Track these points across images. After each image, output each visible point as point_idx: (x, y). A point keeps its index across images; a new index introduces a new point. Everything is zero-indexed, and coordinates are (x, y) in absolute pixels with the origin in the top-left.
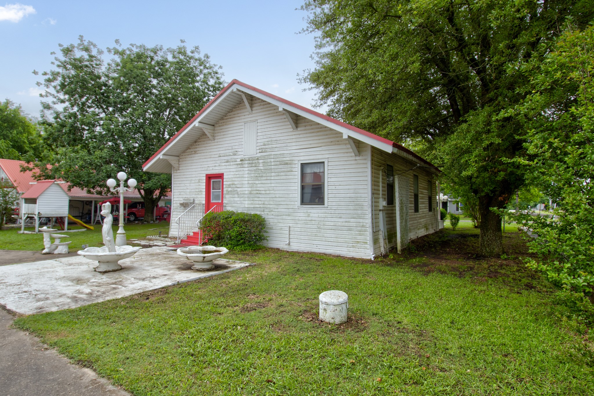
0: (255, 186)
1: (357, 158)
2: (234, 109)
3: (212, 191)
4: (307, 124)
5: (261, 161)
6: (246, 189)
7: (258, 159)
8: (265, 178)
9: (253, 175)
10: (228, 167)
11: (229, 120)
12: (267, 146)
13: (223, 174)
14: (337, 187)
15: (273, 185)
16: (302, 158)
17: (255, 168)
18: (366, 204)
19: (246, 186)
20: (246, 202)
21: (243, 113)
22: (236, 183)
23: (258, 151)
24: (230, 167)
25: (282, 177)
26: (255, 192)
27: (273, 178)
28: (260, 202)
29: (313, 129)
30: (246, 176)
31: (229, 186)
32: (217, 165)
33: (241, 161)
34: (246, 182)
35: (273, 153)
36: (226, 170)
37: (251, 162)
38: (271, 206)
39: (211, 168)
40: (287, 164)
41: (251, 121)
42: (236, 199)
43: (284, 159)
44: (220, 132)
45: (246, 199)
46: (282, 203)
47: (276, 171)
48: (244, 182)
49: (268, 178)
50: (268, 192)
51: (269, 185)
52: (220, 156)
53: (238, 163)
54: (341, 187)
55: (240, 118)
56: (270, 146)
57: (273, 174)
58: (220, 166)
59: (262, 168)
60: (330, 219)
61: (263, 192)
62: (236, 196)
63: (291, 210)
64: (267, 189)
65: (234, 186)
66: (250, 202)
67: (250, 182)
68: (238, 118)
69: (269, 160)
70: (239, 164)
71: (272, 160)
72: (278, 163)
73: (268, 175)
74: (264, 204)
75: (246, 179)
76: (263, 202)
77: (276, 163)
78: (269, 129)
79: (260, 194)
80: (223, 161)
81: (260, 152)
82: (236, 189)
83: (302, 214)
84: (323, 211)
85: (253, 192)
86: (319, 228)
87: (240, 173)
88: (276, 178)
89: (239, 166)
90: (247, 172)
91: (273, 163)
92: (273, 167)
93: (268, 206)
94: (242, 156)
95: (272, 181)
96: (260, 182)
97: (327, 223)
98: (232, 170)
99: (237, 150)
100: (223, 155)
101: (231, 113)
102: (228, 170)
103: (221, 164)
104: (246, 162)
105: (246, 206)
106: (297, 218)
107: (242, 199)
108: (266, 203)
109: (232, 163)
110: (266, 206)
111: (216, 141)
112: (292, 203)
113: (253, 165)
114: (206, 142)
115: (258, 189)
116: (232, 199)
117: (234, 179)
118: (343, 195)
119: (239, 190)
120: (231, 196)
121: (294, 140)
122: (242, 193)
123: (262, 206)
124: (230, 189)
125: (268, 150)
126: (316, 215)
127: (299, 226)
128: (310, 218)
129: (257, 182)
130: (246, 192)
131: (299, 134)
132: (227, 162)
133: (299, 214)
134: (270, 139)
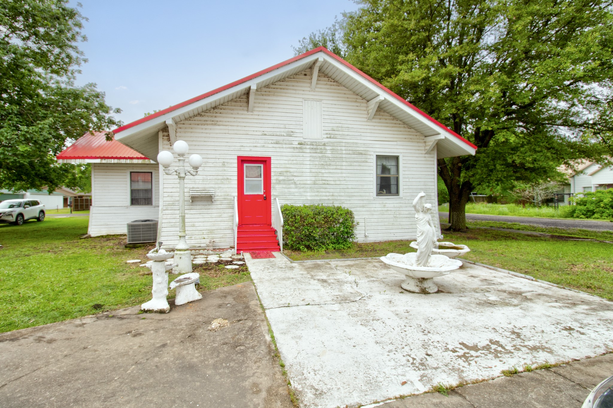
0: (320, 175)
1: (426, 156)
2: (287, 79)
3: (245, 179)
4: (381, 117)
5: (328, 148)
6: (308, 178)
7: (324, 145)
8: (335, 167)
9: (317, 163)
10: (278, 150)
11: (279, 90)
12: (336, 132)
13: (270, 158)
14: (411, 180)
15: (344, 175)
16: (378, 150)
17: (320, 155)
18: (433, 194)
19: (308, 174)
20: (309, 194)
21: (302, 87)
22: (291, 170)
23: (325, 136)
24: (282, 150)
25: (356, 168)
26: (321, 182)
27: (344, 168)
28: (328, 194)
29: (387, 123)
30: (308, 163)
31: (281, 174)
32: (259, 145)
33: (299, 144)
34: (308, 170)
35: (344, 141)
36: (275, 154)
37: (315, 147)
38: (342, 198)
39: (248, 149)
40: (361, 154)
41: (313, 100)
42: (293, 190)
43: (358, 149)
44: (264, 103)
45: (308, 190)
46: (355, 194)
47: (348, 160)
48: (304, 170)
49: (338, 167)
50: (338, 183)
51: (340, 175)
52: (265, 135)
53: (295, 146)
54: (413, 180)
55: (297, 92)
56: (341, 133)
57: (344, 163)
58: (263, 146)
59: (330, 155)
60: (404, 209)
61: (332, 183)
62: (293, 186)
63: (365, 202)
64: (336, 179)
65: (289, 174)
66: (314, 194)
67: (313, 170)
68: (294, 92)
69: (339, 148)
70: (297, 148)
71: (343, 148)
72: (351, 152)
73: (337, 163)
74: (333, 196)
75: (308, 167)
76: (331, 194)
77: (348, 152)
78: (338, 114)
79: (328, 184)
80: (270, 141)
81: (327, 138)
82: (291, 178)
83: (377, 205)
84: (398, 201)
85: (318, 182)
86: (395, 217)
87: (298, 158)
88: (348, 168)
89: (298, 151)
90: (308, 159)
91: (344, 152)
92: (344, 156)
93: (339, 198)
94: (301, 139)
95: (344, 171)
96: (327, 171)
97: (402, 212)
98: (284, 154)
99: (293, 130)
100: (270, 133)
101: (282, 83)
102: (279, 154)
103: (266, 145)
104: (308, 147)
105: (309, 198)
106: (372, 209)
107: (302, 190)
108: (336, 194)
109: (284, 146)
110: (336, 198)
111: (255, 113)
112: (367, 194)
113: (318, 151)
114: (235, 112)
115: (325, 178)
116: (286, 190)
117: (288, 166)
118: (415, 187)
119: (296, 179)
120: (284, 186)
121: (368, 131)
122: (301, 182)
123: (330, 198)
124: (281, 178)
125: (338, 137)
126: (392, 205)
127: (375, 217)
128: (386, 209)
129: (323, 171)
130: (309, 182)
131: (374, 126)
132: (277, 143)
133: (374, 205)
134: (340, 125)
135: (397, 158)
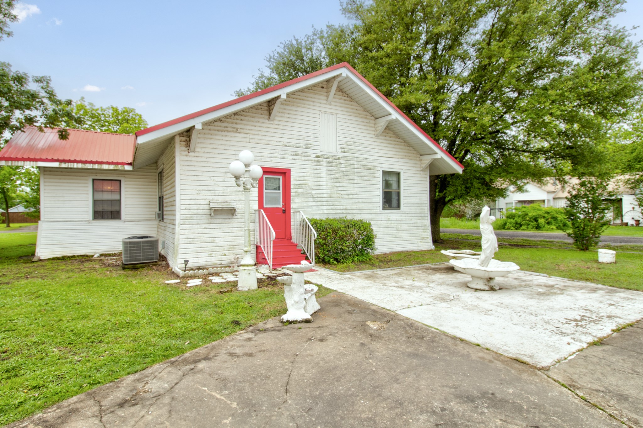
0: (335, 188)
1: (421, 173)
2: (306, 90)
3: (265, 191)
4: (386, 134)
5: (342, 162)
6: (325, 192)
7: (339, 159)
8: (348, 181)
9: (332, 176)
10: (297, 162)
11: (298, 101)
12: (349, 147)
13: (290, 170)
14: (410, 195)
15: (356, 189)
16: (384, 166)
17: (335, 169)
18: (426, 208)
19: (325, 188)
20: (325, 207)
21: (319, 99)
22: (310, 183)
23: (340, 150)
24: (301, 162)
25: (366, 182)
26: (336, 196)
27: (356, 182)
28: (342, 207)
29: (391, 140)
30: (325, 176)
31: (300, 186)
32: (279, 156)
33: (317, 157)
34: (325, 184)
35: (356, 155)
36: (295, 166)
37: (331, 160)
38: (354, 212)
39: (268, 160)
40: (370, 169)
41: (330, 113)
42: (310, 203)
43: (367, 164)
44: (284, 113)
45: (325, 203)
46: (365, 208)
47: (359, 174)
48: (321, 184)
49: (351, 181)
50: (351, 196)
51: (352, 189)
52: (286, 146)
53: (313, 159)
54: (411, 195)
55: (315, 104)
56: (353, 148)
57: (356, 178)
58: (284, 158)
59: (344, 169)
60: (404, 222)
61: (346, 196)
62: (311, 199)
63: (373, 215)
64: (349, 193)
65: (307, 187)
66: (329, 207)
67: (329, 184)
68: (312, 103)
69: (352, 162)
70: (314, 161)
71: (355, 163)
72: (361, 167)
73: (350, 177)
74: (346, 209)
75: (325, 180)
76: (345, 207)
77: (359, 167)
78: (351, 129)
79: (342, 198)
80: (290, 153)
81: (342, 152)
82: (309, 191)
83: (383, 219)
84: (399, 215)
85: (333, 196)
86: (398, 230)
87: (316, 171)
88: (359, 182)
89: (315, 163)
90: (325, 172)
91: (356, 166)
92: (356, 170)
93: (351, 211)
94: (318, 152)
95: (356, 185)
96: (341, 185)
97: (403, 225)
98: (302, 166)
99: (311, 143)
100: (290, 144)
101: (301, 93)
102: (298, 166)
103: (286, 156)
104: (325, 160)
105: (326, 211)
106: (379, 222)
107: (319, 203)
108: (348, 208)
109: (303, 158)
110: (349, 211)
111: (276, 122)
112: (375, 208)
113: (334, 165)
114: (257, 120)
115: (339, 192)
116: (305, 203)
117: (306, 178)
118: (413, 202)
119: (313, 192)
120: (303, 199)
121: (376, 147)
122: (319, 196)
123: (344, 211)
124: (300, 191)
125: (351, 151)
126: (395, 219)
127: (382, 229)
128: (390, 222)
129: (338, 185)
130: (325, 196)
131: (381, 143)
132: (296, 155)
133: (380, 219)
134: (352, 140)
135: (398, 174)
